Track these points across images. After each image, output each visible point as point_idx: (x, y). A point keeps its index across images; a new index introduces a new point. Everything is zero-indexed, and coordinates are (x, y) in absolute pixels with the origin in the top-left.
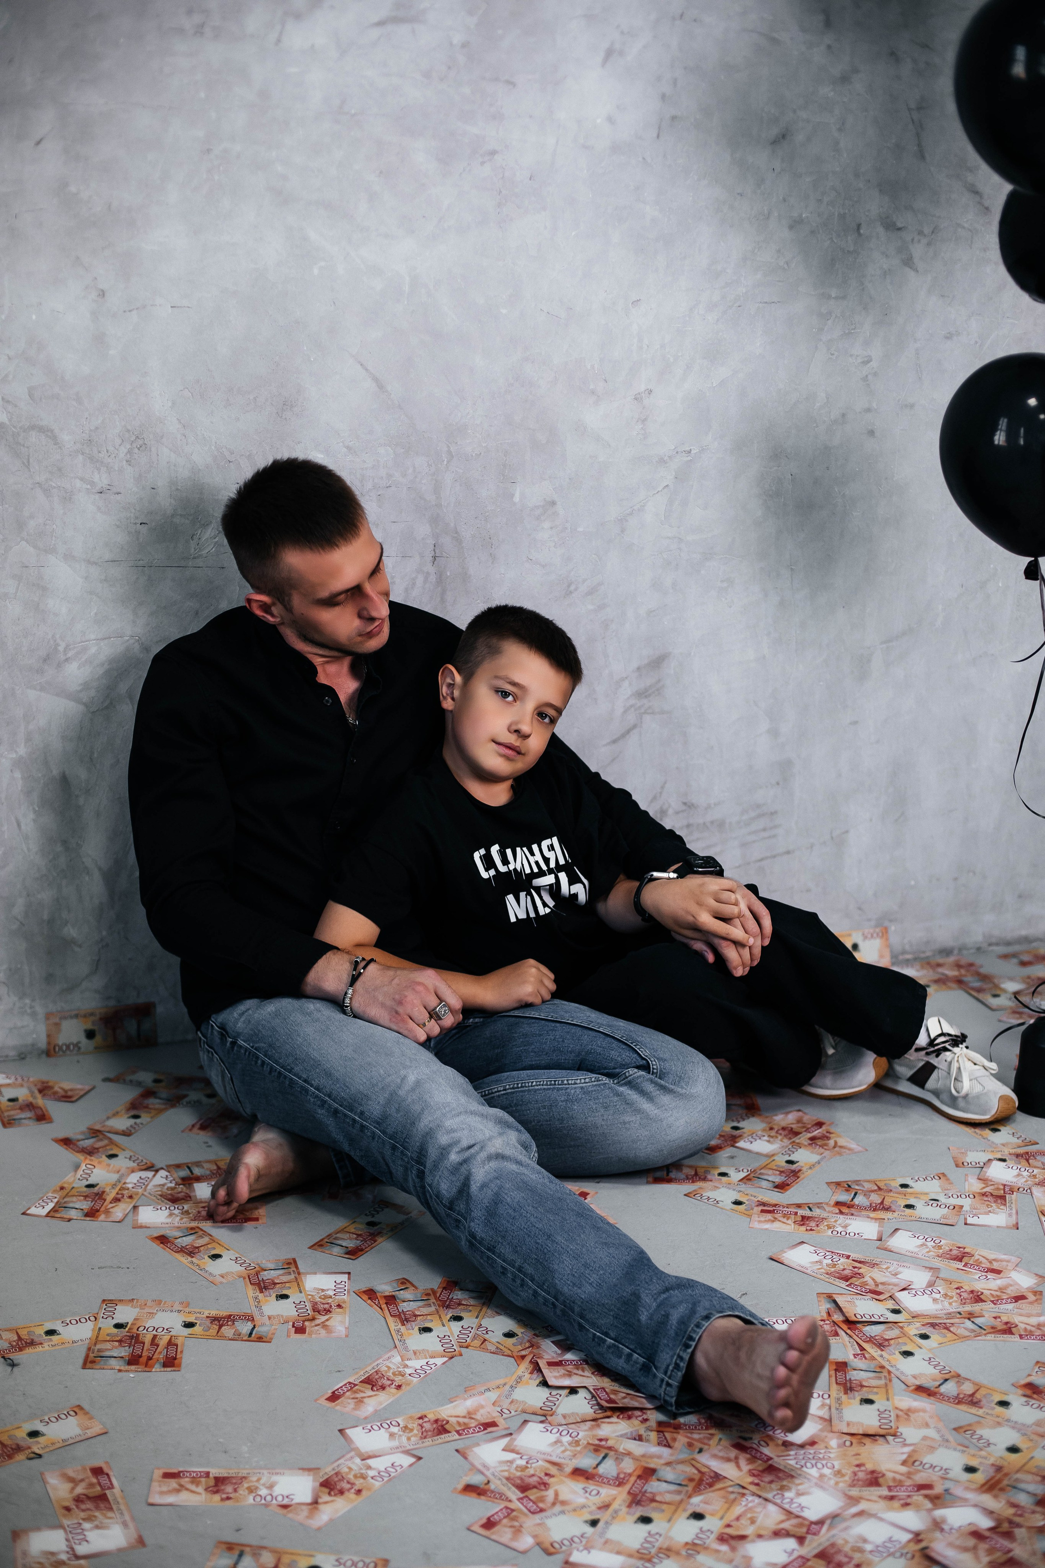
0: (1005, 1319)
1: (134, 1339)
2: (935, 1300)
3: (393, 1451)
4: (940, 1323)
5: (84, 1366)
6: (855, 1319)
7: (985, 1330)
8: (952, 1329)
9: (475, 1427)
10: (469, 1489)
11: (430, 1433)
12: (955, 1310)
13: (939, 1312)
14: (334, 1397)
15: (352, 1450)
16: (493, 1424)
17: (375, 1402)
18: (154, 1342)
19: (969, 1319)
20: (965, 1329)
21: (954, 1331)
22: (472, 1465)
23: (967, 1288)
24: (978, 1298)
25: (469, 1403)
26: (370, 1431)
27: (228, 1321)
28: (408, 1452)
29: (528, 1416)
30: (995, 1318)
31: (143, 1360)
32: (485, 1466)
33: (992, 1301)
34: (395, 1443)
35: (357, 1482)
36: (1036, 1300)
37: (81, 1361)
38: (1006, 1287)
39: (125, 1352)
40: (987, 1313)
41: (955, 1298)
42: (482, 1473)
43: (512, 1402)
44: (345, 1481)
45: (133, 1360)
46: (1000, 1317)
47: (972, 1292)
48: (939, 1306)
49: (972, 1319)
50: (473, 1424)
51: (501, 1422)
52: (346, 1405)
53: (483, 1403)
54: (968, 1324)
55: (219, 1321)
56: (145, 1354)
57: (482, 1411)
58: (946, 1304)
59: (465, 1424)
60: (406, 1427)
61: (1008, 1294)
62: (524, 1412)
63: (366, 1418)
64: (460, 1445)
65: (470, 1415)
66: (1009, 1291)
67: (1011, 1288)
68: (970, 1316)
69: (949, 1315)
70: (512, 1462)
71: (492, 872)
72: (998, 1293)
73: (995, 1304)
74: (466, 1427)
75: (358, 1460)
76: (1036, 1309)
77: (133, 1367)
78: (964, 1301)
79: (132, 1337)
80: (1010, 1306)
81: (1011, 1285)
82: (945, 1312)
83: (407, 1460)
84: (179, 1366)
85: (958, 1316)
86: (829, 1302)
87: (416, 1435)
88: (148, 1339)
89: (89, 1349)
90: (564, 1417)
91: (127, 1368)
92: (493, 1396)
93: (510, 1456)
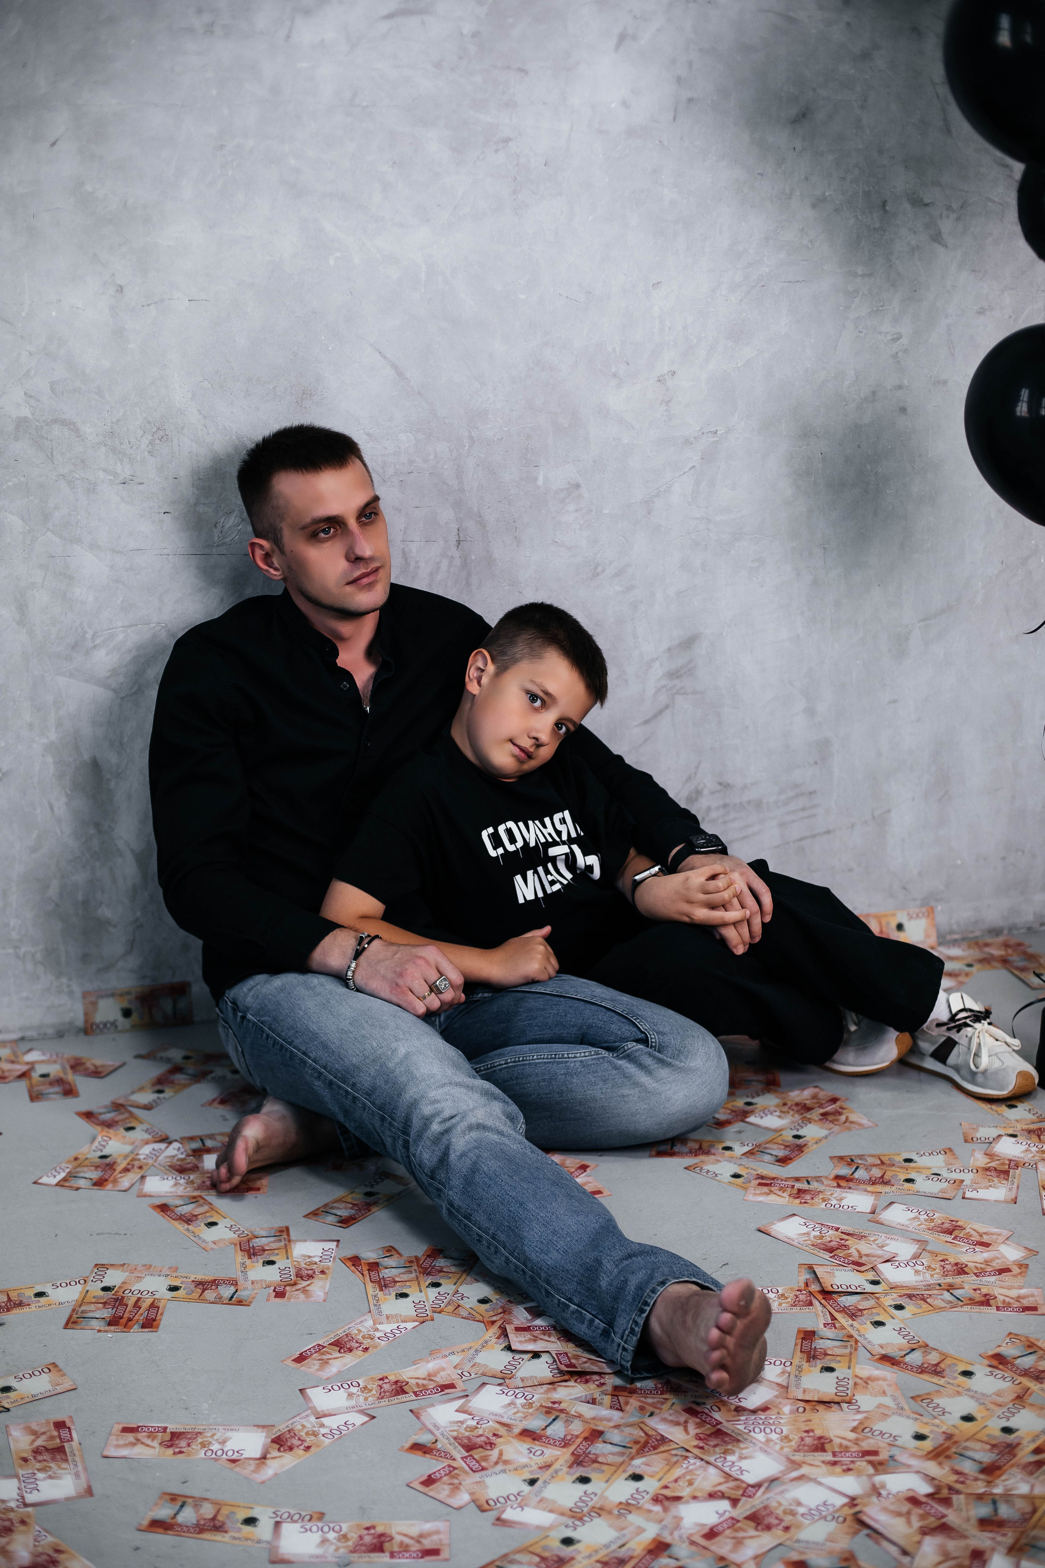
0: (984, 1291)
1: (119, 1301)
2: (917, 1272)
3: (349, 1410)
4: (918, 1295)
5: (66, 1327)
6: (831, 1289)
7: (962, 1301)
8: (928, 1300)
9: (433, 1389)
10: (416, 1447)
11: (387, 1394)
12: (935, 1282)
13: (918, 1283)
14: (301, 1359)
15: (310, 1408)
16: (452, 1386)
17: (340, 1363)
18: (137, 1305)
19: (948, 1291)
20: (942, 1300)
21: (931, 1303)
22: (423, 1424)
23: (952, 1260)
24: (961, 1270)
25: (431, 1366)
26: (330, 1390)
27: (212, 1286)
28: (362, 1412)
29: (487, 1378)
30: (975, 1290)
31: (123, 1321)
32: (435, 1426)
33: (975, 1274)
34: (352, 1403)
35: (308, 1439)
36: (1021, 1273)
37: (64, 1321)
38: (992, 1260)
39: (107, 1313)
40: (968, 1285)
41: (938, 1271)
42: (432, 1433)
43: (474, 1365)
44: (297, 1438)
45: (113, 1322)
46: (980, 1289)
47: (956, 1264)
48: (921, 1278)
49: (951, 1291)
50: (432, 1385)
51: (460, 1384)
52: (312, 1366)
53: (444, 1365)
54: (947, 1296)
55: (203, 1285)
56: (126, 1315)
57: (442, 1374)
58: (928, 1276)
59: (423, 1385)
60: (365, 1388)
61: (992, 1267)
62: (484, 1374)
63: (328, 1379)
64: (414, 1406)
65: (430, 1377)
66: (994, 1264)
67: (997, 1261)
68: (950, 1288)
69: (929, 1287)
70: (462, 1422)
71: (500, 851)
72: (983, 1266)
73: (977, 1276)
74: (425, 1388)
75: (312, 1419)
76: (1019, 1281)
77: (112, 1328)
78: (946, 1273)
79: (116, 1300)
80: (992, 1279)
81: (998, 1258)
82: (924, 1283)
83: (359, 1419)
84: (157, 1327)
85: (938, 1287)
86: (810, 1273)
87: (373, 1396)
88: (131, 1302)
89: (74, 1310)
90: (522, 1380)
91: (107, 1328)
92: (456, 1359)
93: (462, 1417)
